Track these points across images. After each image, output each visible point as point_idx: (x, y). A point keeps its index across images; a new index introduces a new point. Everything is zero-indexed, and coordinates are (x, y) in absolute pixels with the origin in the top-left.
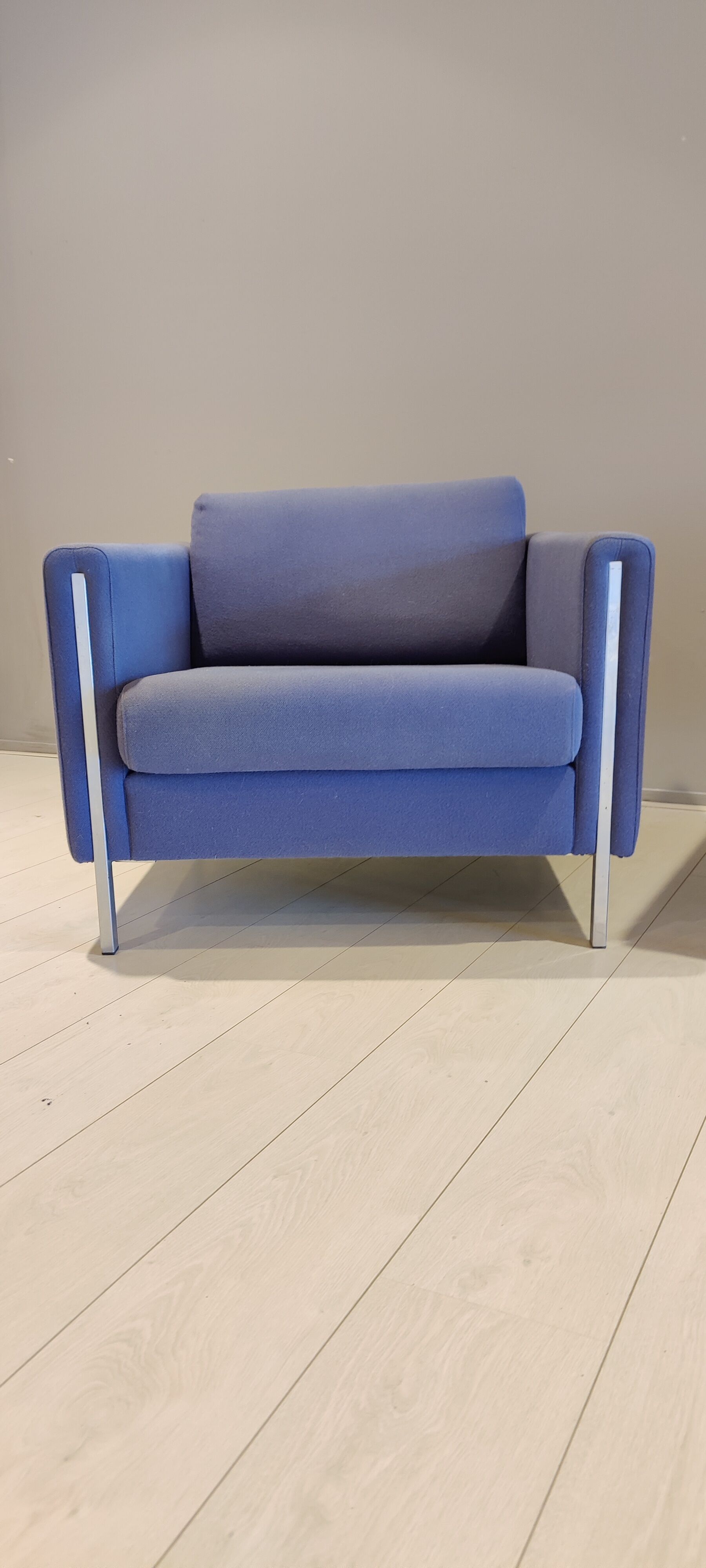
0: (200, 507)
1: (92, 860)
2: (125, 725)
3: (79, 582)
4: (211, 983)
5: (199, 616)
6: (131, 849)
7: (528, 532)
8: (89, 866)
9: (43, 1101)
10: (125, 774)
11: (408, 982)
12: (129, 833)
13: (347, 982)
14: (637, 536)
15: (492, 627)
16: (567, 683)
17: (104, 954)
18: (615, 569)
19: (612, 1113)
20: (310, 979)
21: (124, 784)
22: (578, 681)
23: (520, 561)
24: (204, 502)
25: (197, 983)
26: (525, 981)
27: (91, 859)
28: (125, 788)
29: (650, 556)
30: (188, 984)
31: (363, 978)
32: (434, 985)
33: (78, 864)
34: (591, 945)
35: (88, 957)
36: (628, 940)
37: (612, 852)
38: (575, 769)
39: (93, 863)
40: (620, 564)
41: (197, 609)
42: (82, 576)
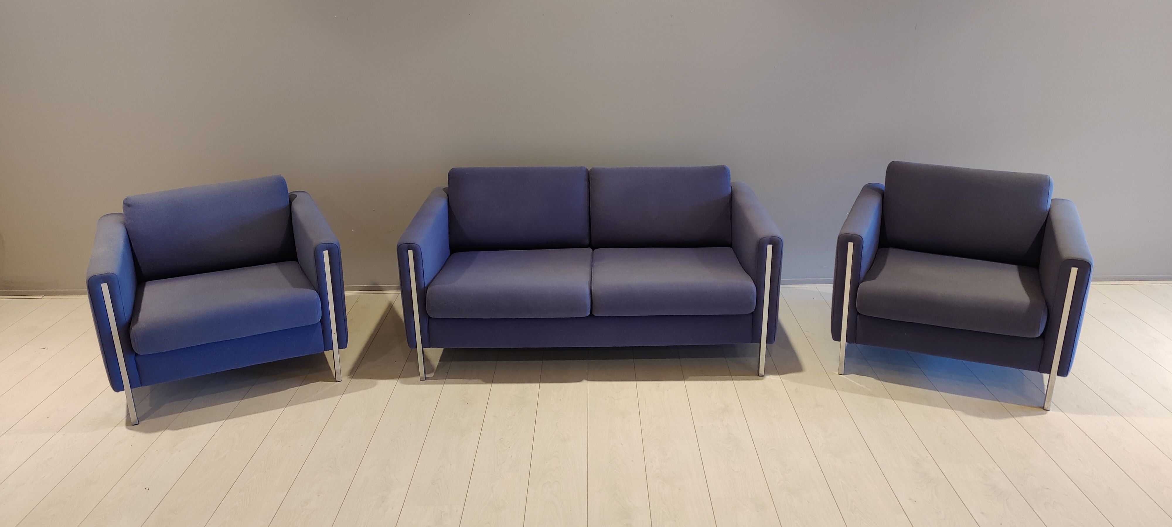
0: (127, 204)
1: (124, 390)
3: (105, 287)
4: (188, 429)
6: (141, 383)
8: (122, 394)
9: (145, 489)
10: (135, 355)
11: (269, 412)
12: (140, 376)
13: (245, 417)
14: (332, 242)
16: (314, 293)
17: (133, 425)
18: (326, 253)
19: (342, 447)
20: (229, 419)
21: (135, 359)
22: (317, 292)
24: (129, 202)
25: (183, 430)
26: (312, 403)
27: (122, 389)
28: (135, 361)
29: (338, 249)
30: (179, 431)
31: (251, 414)
32: (279, 411)
33: (116, 393)
34: (335, 380)
35: (127, 428)
36: (350, 375)
37: (339, 348)
38: (321, 323)
40: (327, 251)
41: (137, 256)
42: (106, 284)
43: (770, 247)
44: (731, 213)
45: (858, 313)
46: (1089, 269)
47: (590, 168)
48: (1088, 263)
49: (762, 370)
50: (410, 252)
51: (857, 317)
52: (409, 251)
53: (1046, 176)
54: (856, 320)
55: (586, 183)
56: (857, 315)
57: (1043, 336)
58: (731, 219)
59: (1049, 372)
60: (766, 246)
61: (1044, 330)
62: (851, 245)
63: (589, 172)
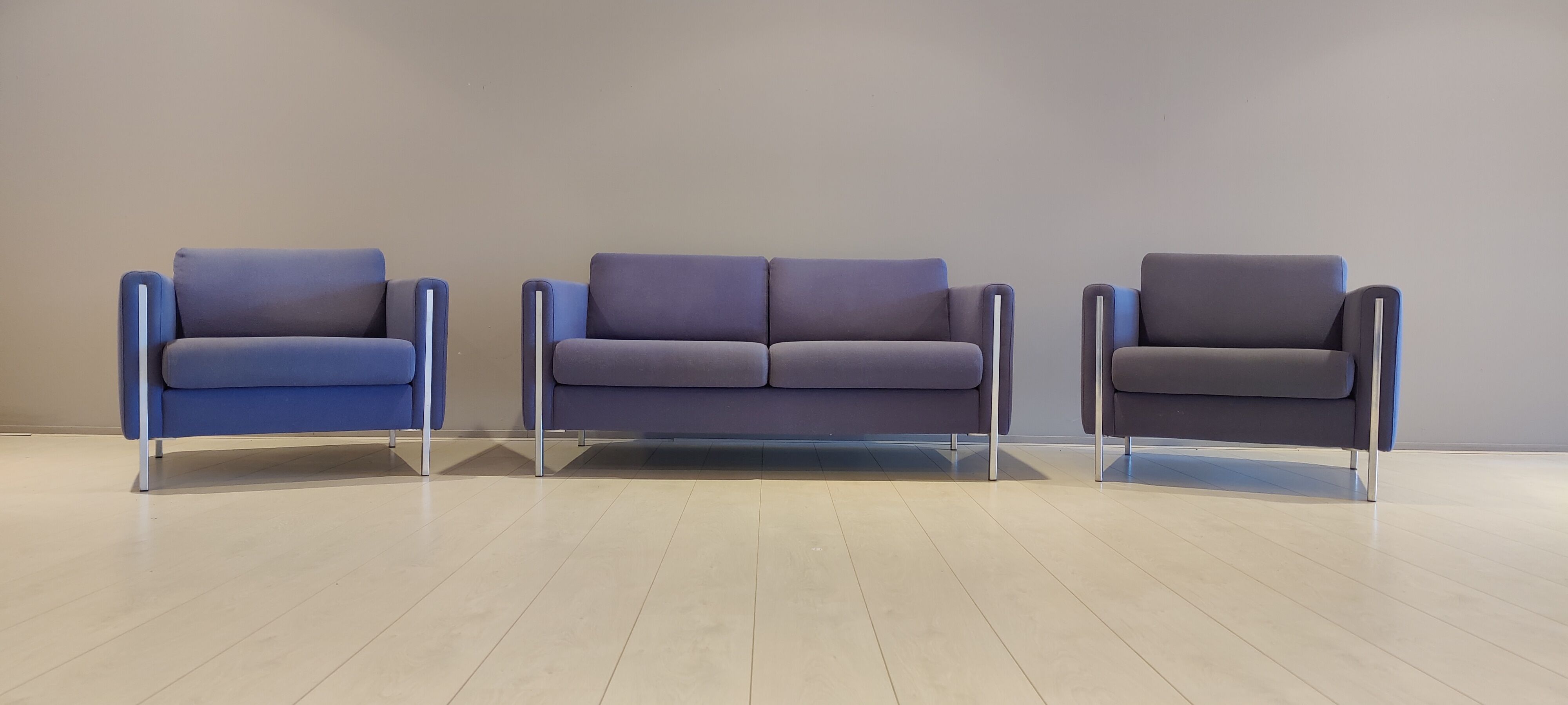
0: (181, 255)
2: (169, 362)
3: (143, 290)
5: (182, 317)
6: (163, 431)
7: (386, 279)
8: (135, 443)
10: (164, 389)
12: (163, 423)
14: (440, 279)
15: (366, 328)
16: (408, 345)
17: (141, 491)
18: (430, 293)
21: (162, 394)
22: (413, 344)
23: (383, 293)
24: (184, 253)
27: (137, 438)
28: (162, 398)
29: (446, 288)
33: (128, 441)
34: (422, 475)
36: (441, 473)
37: (431, 428)
38: (412, 386)
39: (139, 440)
40: (432, 291)
41: (181, 313)
42: (145, 286)
43: (998, 298)
44: (949, 311)
45: (1116, 391)
46: (1398, 299)
47: (771, 259)
48: (1395, 290)
49: (994, 474)
50: (539, 294)
51: (1114, 396)
52: (537, 291)
53: (1337, 256)
54: (1114, 401)
55: (766, 273)
56: (1115, 393)
57: (1352, 396)
58: (949, 317)
59: (1367, 448)
60: (993, 297)
61: (1353, 386)
62: (1100, 299)
63: (768, 264)
